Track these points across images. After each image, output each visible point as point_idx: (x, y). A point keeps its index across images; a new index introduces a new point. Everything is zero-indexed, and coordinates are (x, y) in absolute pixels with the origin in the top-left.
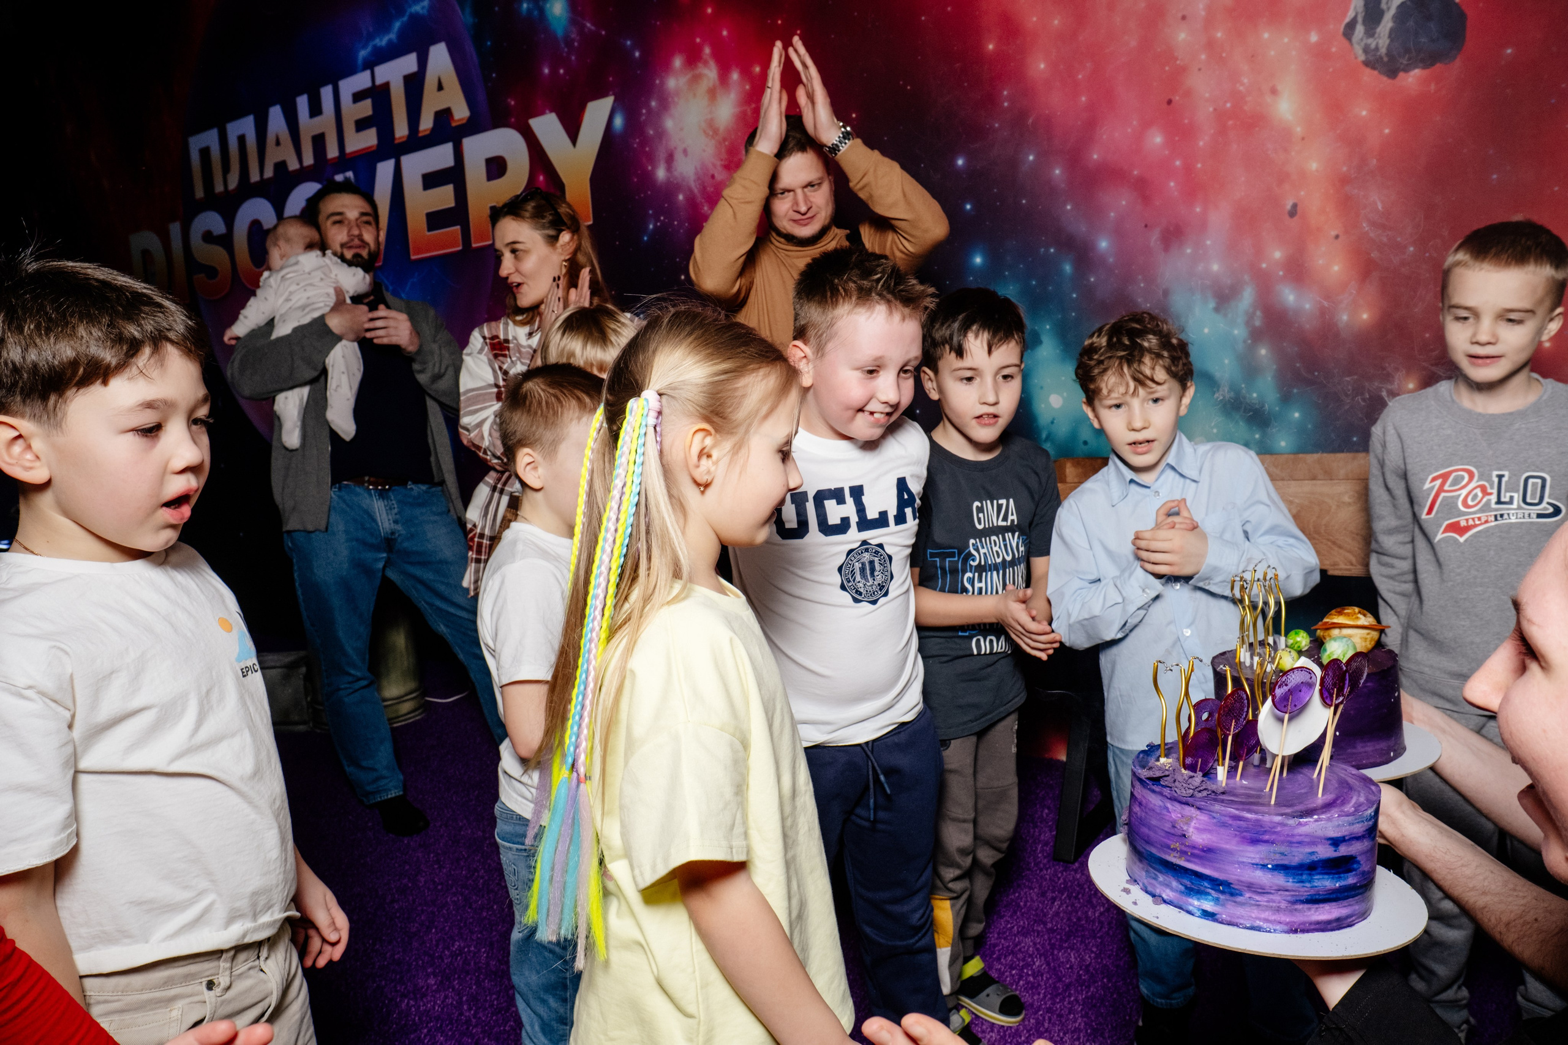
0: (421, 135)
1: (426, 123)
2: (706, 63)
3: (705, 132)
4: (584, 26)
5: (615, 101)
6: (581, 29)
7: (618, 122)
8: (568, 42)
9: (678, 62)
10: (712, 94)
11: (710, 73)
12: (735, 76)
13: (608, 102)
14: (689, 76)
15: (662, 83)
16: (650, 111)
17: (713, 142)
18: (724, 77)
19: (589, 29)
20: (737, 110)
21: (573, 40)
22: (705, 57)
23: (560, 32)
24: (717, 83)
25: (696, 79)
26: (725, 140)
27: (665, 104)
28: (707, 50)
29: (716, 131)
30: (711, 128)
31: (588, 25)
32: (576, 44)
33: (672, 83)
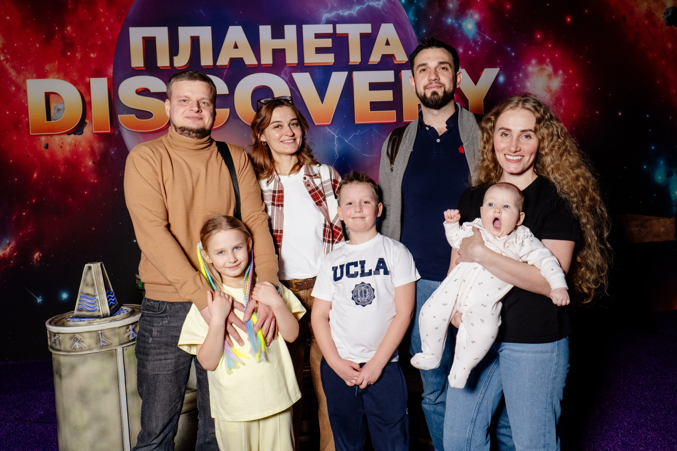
0: (369, 63)
1: (375, 58)
2: (547, 64)
3: (545, 90)
4: (485, 37)
5: (500, 70)
6: (483, 38)
7: (501, 79)
8: (476, 42)
9: (534, 62)
10: (550, 76)
11: (549, 69)
12: (561, 72)
13: (497, 70)
14: (539, 68)
15: (525, 69)
16: (518, 77)
17: (549, 94)
18: (555, 71)
19: (487, 39)
20: (561, 85)
21: (478, 42)
22: (547, 62)
23: (470, 36)
24: (552, 73)
25: (543, 69)
26: (554, 94)
27: (527, 76)
28: (548, 60)
29: (551, 91)
30: (548, 89)
31: (487, 37)
32: (480, 43)
33: (530, 69)
